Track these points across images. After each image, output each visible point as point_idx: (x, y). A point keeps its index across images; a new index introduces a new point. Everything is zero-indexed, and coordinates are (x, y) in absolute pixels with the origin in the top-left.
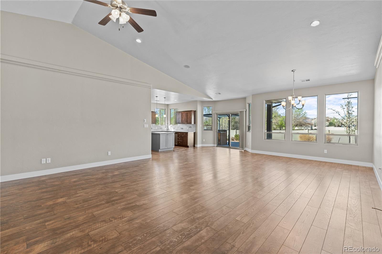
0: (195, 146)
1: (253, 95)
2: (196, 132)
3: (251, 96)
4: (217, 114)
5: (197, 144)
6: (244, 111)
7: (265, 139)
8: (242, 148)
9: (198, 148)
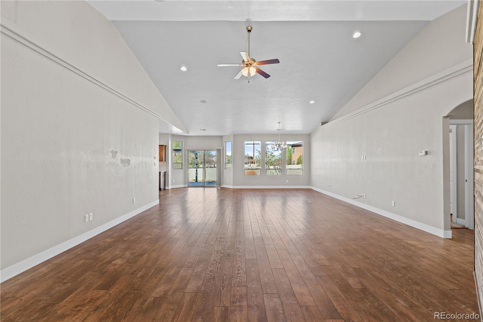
0: (166, 189)
1: (234, 135)
2: (168, 171)
3: (233, 136)
4: (188, 150)
5: (168, 186)
6: (221, 149)
7: (245, 175)
8: (220, 185)
9: (170, 191)
